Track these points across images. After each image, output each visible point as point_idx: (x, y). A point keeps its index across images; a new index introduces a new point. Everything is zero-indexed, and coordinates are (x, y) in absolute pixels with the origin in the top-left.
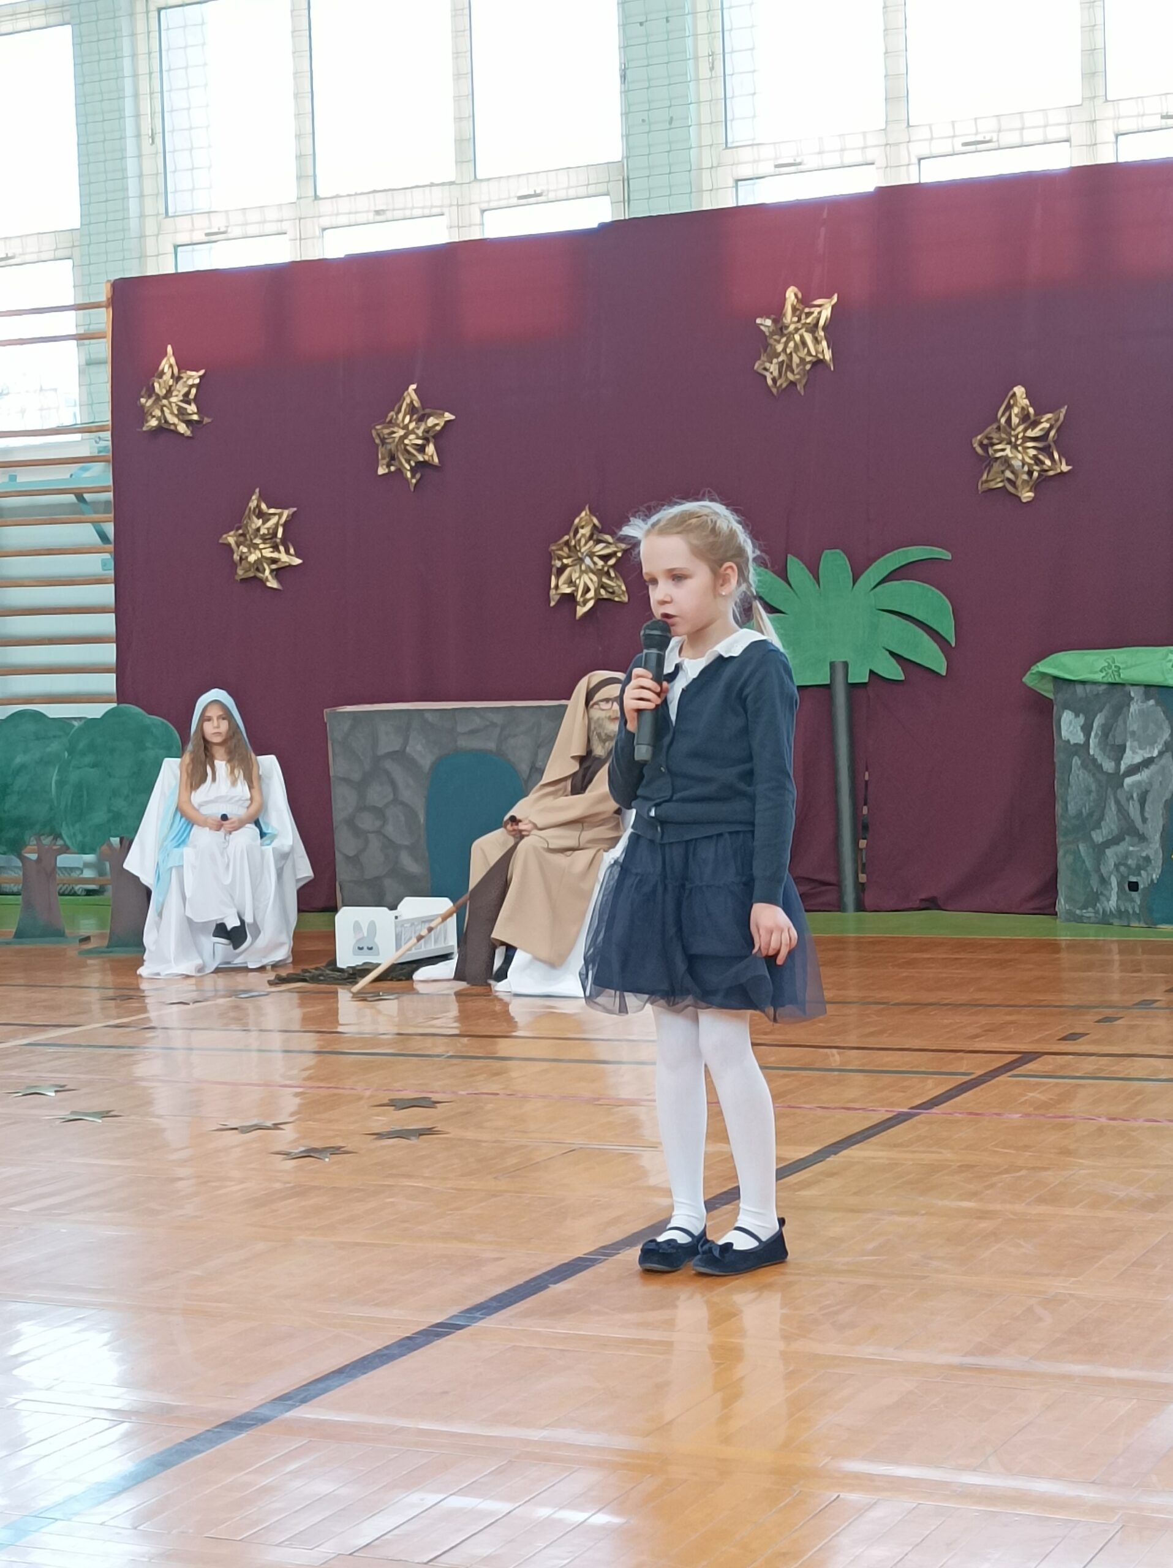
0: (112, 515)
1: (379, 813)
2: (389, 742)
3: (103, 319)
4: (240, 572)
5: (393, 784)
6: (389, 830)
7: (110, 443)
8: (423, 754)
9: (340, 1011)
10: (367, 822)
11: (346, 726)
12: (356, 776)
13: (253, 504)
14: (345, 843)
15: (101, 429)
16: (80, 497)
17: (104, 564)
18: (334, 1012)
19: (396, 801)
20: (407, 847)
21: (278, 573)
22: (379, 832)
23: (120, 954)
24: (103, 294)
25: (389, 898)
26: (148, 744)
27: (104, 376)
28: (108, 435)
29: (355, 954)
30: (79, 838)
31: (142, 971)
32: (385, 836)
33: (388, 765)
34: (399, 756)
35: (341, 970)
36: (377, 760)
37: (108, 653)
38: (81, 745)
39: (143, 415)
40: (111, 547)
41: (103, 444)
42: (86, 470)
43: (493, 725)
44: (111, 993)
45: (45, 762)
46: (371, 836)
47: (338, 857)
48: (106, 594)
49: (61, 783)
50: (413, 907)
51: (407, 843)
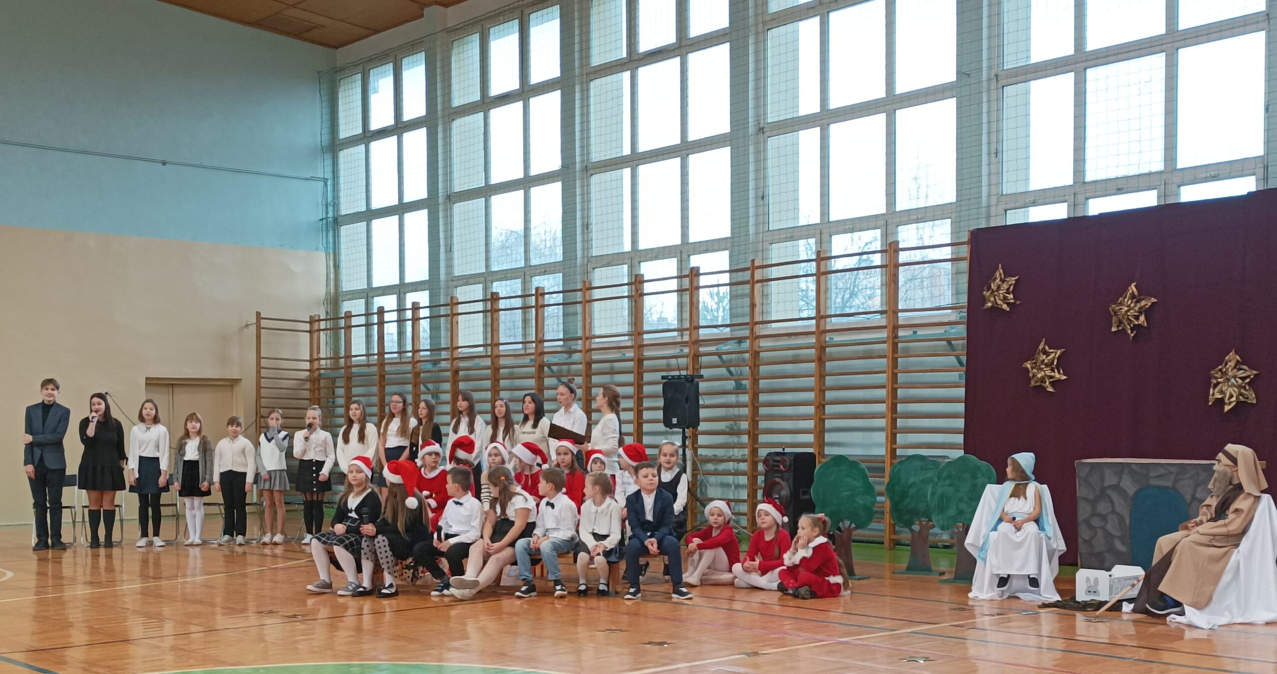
0: (965, 352)
1: (1104, 518)
2: (1110, 479)
3: (965, 251)
4: (1033, 383)
5: (1112, 503)
6: (1109, 527)
7: (966, 314)
8: (1129, 486)
9: (1077, 627)
10: (1096, 522)
11: (1087, 470)
12: (1091, 497)
13: (1041, 347)
14: (1084, 533)
15: (962, 307)
16: (949, 341)
17: (960, 377)
18: (1073, 627)
19: (1113, 511)
20: (1118, 537)
21: (1053, 384)
22: (1103, 528)
23: (961, 584)
24: (965, 237)
25: (1107, 564)
26: (979, 475)
27: (965, 279)
28: (965, 310)
29: (1086, 594)
30: (941, 522)
31: (971, 595)
32: (1106, 531)
33: (1109, 492)
34: (1116, 487)
35: (1078, 603)
36: (1103, 489)
37: (960, 423)
38: (945, 474)
39: (984, 300)
40: (965, 368)
41: (962, 314)
42: (952, 328)
43: (1171, 473)
44: (955, 606)
45: (925, 482)
46: (1099, 530)
47: (1080, 540)
48: (961, 392)
49: (933, 494)
50: (1121, 571)
51: (1118, 534)
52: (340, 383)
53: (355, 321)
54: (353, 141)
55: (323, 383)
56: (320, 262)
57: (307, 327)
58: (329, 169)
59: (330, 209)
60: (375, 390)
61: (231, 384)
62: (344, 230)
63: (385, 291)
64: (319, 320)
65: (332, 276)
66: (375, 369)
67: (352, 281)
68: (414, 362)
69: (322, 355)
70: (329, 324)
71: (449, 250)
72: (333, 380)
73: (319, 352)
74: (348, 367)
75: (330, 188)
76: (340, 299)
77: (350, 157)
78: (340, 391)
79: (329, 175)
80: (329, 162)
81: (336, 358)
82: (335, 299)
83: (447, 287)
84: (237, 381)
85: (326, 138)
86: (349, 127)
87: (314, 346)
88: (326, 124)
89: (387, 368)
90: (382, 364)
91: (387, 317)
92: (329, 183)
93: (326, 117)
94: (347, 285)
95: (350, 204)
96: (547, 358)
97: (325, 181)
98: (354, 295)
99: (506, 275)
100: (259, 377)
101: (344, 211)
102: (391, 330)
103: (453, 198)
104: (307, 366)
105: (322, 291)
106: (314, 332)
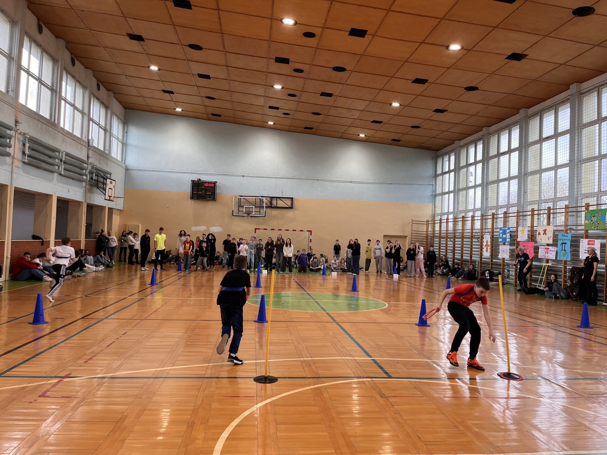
53: (436, 222)
54: (440, 175)
55: (429, 238)
56: (431, 206)
57: (426, 223)
58: (434, 182)
59: (434, 192)
60: (439, 240)
62: (437, 198)
64: (429, 221)
65: (434, 210)
66: (439, 235)
67: (438, 211)
68: (447, 234)
70: (432, 222)
71: (458, 204)
72: (431, 237)
73: (428, 229)
74: (434, 233)
75: (434, 187)
76: (435, 216)
77: (439, 179)
79: (434, 184)
80: (434, 180)
81: (432, 231)
82: (434, 216)
83: (457, 214)
84: (407, 236)
85: (434, 174)
86: (439, 171)
88: (434, 171)
89: (442, 235)
90: (441, 233)
91: (442, 221)
92: (434, 185)
93: (434, 169)
95: (439, 191)
96: (474, 234)
100: (412, 235)
101: (437, 193)
103: (459, 190)
104: (425, 233)
105: (431, 213)
106: (427, 225)
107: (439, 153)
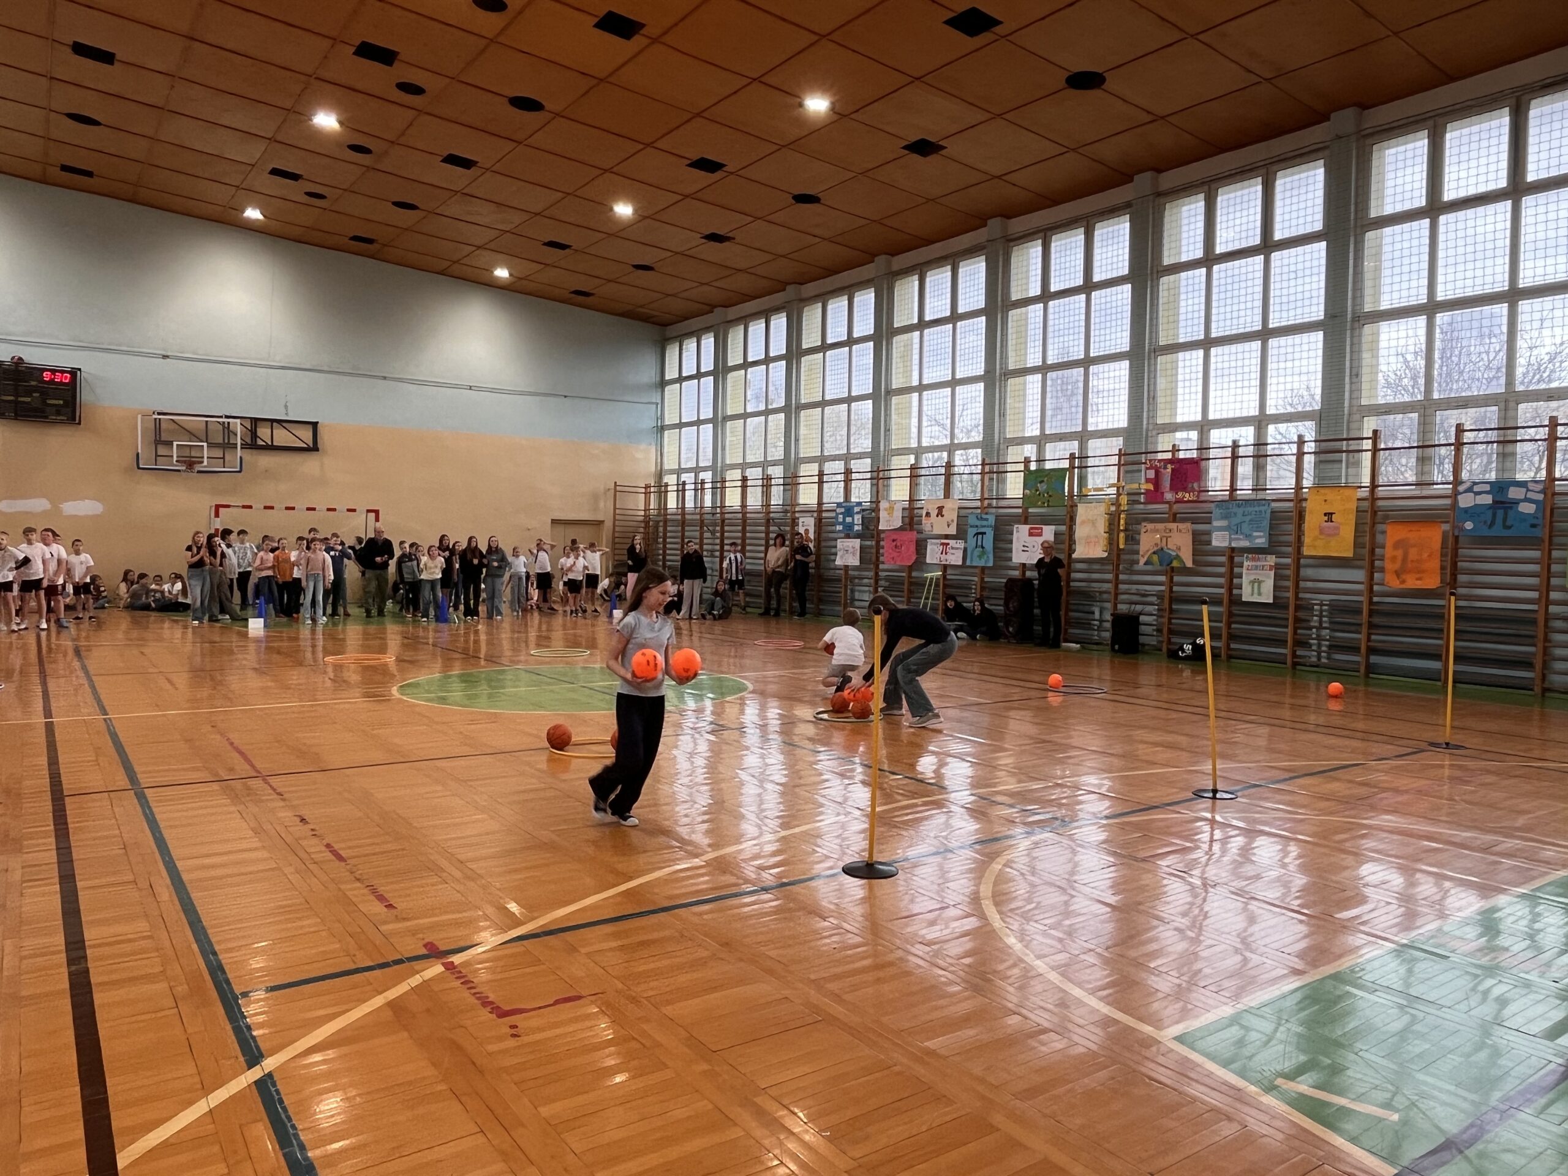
52: (661, 524)
53: (669, 488)
54: (673, 382)
55: (652, 524)
56: (653, 451)
57: (643, 490)
58: (659, 397)
59: (659, 421)
60: (680, 528)
61: (599, 523)
62: (666, 433)
63: (688, 470)
64: (651, 487)
65: (659, 460)
66: (679, 517)
67: (670, 464)
68: (701, 514)
69: (652, 507)
70: (656, 489)
71: (723, 449)
72: (658, 522)
73: (649, 505)
74: (666, 515)
75: (659, 408)
76: (663, 474)
77: (671, 390)
78: (661, 529)
79: (659, 401)
80: (659, 394)
81: (659, 509)
82: (660, 474)
83: (722, 471)
84: (603, 522)
85: (658, 379)
86: (671, 373)
87: (647, 502)
88: (658, 371)
89: (687, 517)
90: (683, 514)
91: (687, 487)
92: (659, 405)
93: (659, 367)
94: (666, 467)
95: (670, 418)
96: (772, 515)
97: (657, 404)
98: (672, 472)
99: (754, 465)
100: (615, 520)
101: (667, 423)
102: (689, 495)
103: (727, 418)
104: (642, 513)
105: (653, 469)
106: (647, 494)
107: (672, 331)
